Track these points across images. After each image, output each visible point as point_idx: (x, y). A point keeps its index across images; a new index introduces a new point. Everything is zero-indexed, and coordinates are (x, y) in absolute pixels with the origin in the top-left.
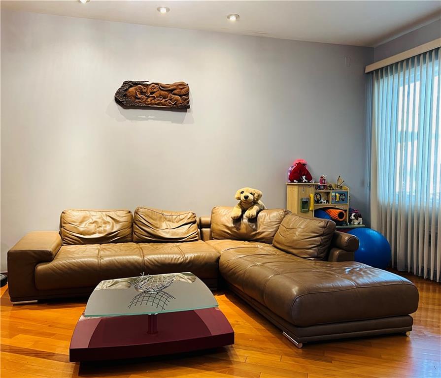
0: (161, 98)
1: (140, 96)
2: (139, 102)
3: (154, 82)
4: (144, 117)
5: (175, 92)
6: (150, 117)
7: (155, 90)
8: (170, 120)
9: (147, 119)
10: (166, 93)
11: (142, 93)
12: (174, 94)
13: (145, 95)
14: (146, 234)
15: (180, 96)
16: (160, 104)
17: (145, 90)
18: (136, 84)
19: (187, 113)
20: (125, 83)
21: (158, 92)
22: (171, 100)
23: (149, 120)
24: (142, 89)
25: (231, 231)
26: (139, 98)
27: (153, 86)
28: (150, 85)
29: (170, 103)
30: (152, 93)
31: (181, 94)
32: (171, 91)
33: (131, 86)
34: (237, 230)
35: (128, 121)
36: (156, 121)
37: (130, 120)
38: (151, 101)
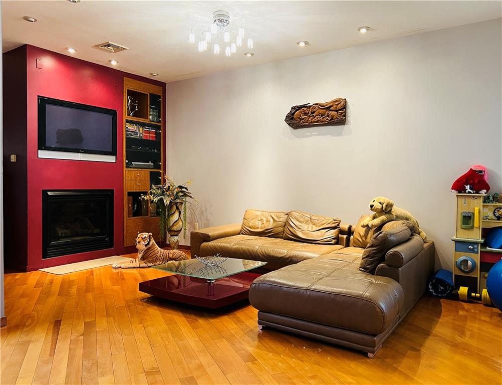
0: (319, 116)
1: (303, 117)
2: (303, 122)
3: (315, 103)
5: (331, 108)
6: (313, 133)
7: (315, 110)
8: (330, 135)
9: (311, 136)
10: (324, 110)
11: (305, 114)
12: (331, 111)
13: (307, 116)
15: (337, 111)
16: (319, 122)
17: (307, 112)
18: (300, 107)
19: (346, 125)
20: (292, 108)
21: (318, 111)
22: (328, 116)
23: (313, 136)
24: (304, 111)
26: (303, 119)
27: (314, 107)
28: (312, 106)
29: (327, 119)
30: (313, 113)
31: (338, 109)
32: (329, 108)
33: (297, 110)
35: (297, 139)
36: (318, 136)
38: (312, 120)
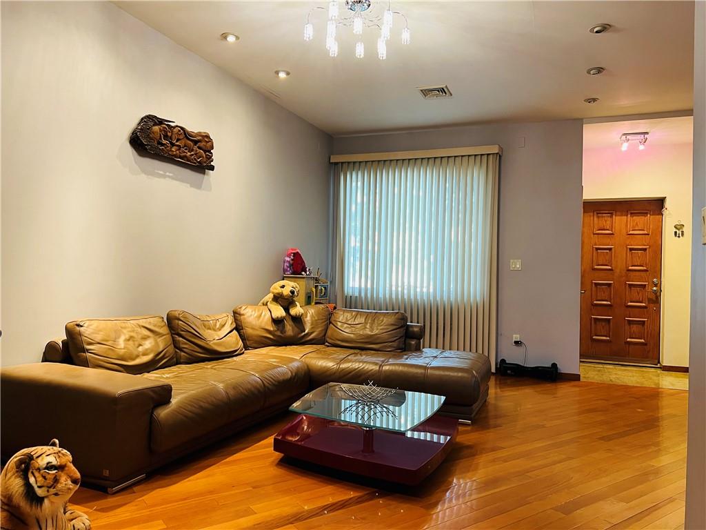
0: (186, 149)
1: (164, 142)
2: (162, 150)
3: (179, 125)
4: (161, 172)
5: (201, 144)
6: (168, 174)
8: (188, 183)
9: (164, 176)
10: (192, 143)
11: (166, 137)
12: (199, 148)
13: (170, 141)
14: (199, 350)
15: (205, 151)
16: (186, 159)
17: (170, 135)
18: (160, 122)
19: (205, 176)
21: (184, 141)
22: (196, 154)
23: (167, 179)
24: (166, 132)
25: (273, 335)
26: (163, 145)
27: (179, 130)
28: (174, 127)
29: (195, 159)
30: (178, 140)
31: (206, 148)
32: (196, 142)
33: (156, 124)
34: (281, 333)
35: (144, 175)
36: (175, 182)
37: (145, 174)
38: (176, 151)
